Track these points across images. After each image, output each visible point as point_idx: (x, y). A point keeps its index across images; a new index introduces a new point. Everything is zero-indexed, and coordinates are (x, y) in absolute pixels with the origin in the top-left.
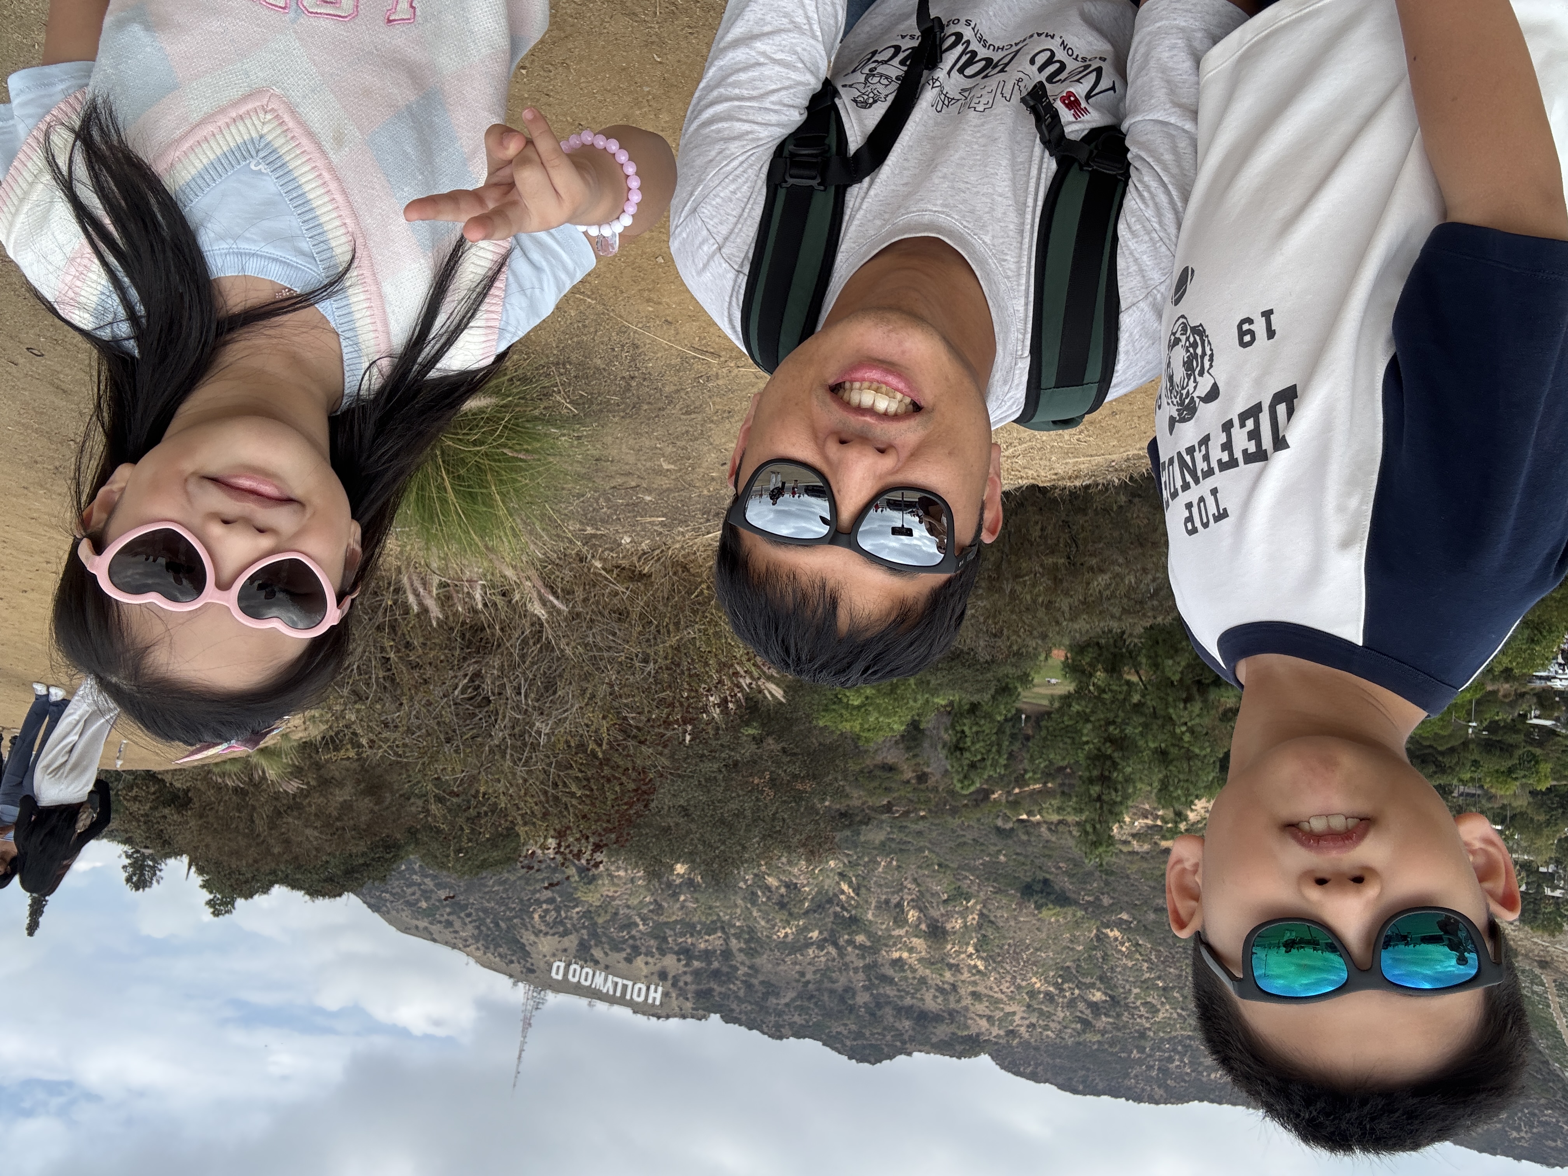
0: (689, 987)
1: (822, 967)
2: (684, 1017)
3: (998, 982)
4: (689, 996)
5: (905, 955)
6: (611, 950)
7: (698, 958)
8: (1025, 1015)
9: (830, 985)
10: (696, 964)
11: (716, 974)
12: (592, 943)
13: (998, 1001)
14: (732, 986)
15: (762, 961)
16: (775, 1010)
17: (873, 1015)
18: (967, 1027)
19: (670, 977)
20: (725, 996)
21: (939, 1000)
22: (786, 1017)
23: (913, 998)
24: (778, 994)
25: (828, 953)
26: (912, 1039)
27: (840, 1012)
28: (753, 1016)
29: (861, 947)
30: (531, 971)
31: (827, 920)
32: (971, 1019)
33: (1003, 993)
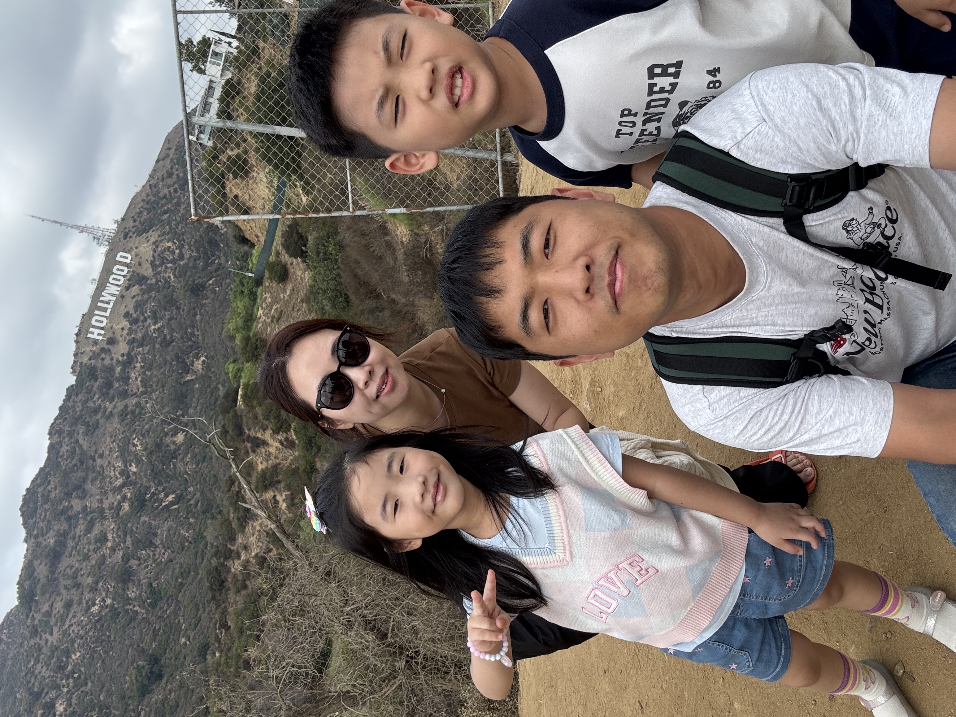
0: (100, 361)
1: (106, 473)
2: (76, 355)
3: (79, 623)
4: (92, 361)
5: (109, 544)
6: (136, 301)
7: (123, 371)
8: (49, 643)
9: (90, 478)
10: (119, 369)
11: (109, 385)
12: (144, 287)
13: (63, 621)
14: (97, 396)
15: (115, 424)
16: (74, 430)
17: (62, 512)
18: (43, 594)
19: (110, 347)
20: (89, 391)
21: (68, 570)
22: (67, 439)
23: (72, 548)
24: (87, 435)
25: (117, 478)
26: (38, 544)
27: (67, 485)
28: (71, 411)
29: (119, 507)
30: (125, 237)
31: (145, 479)
32: (50, 597)
33: (69, 627)
